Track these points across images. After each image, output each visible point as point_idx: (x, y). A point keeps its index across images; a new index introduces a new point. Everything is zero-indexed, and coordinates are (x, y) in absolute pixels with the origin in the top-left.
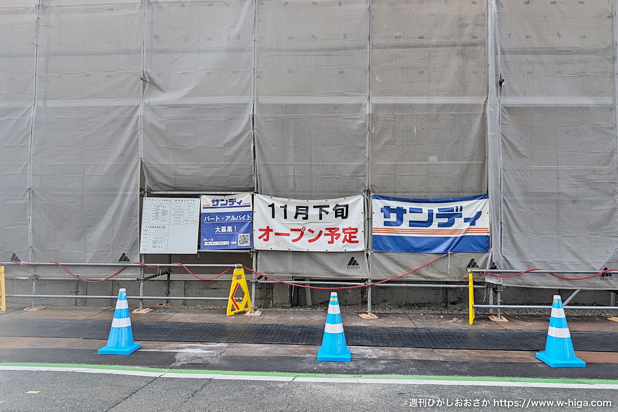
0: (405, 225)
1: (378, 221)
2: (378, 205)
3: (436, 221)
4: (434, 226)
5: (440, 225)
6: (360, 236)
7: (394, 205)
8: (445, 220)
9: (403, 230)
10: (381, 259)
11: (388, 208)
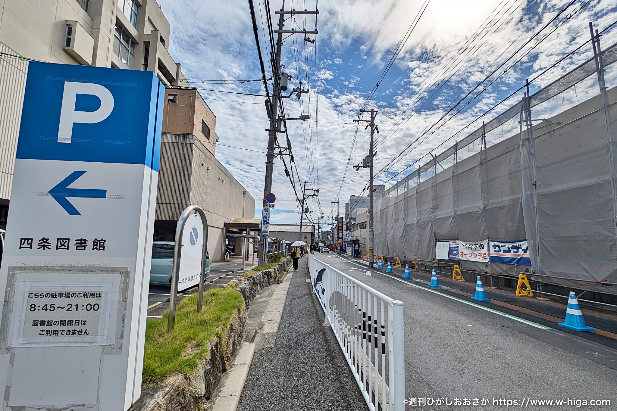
0: (502, 252)
1: (492, 250)
2: (492, 243)
3: (512, 251)
4: (512, 253)
5: (514, 252)
6: (487, 256)
7: (497, 244)
8: (516, 250)
9: (501, 254)
10: (494, 266)
11: (495, 245)
